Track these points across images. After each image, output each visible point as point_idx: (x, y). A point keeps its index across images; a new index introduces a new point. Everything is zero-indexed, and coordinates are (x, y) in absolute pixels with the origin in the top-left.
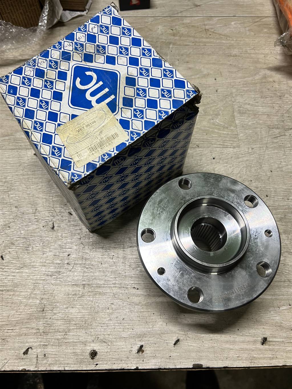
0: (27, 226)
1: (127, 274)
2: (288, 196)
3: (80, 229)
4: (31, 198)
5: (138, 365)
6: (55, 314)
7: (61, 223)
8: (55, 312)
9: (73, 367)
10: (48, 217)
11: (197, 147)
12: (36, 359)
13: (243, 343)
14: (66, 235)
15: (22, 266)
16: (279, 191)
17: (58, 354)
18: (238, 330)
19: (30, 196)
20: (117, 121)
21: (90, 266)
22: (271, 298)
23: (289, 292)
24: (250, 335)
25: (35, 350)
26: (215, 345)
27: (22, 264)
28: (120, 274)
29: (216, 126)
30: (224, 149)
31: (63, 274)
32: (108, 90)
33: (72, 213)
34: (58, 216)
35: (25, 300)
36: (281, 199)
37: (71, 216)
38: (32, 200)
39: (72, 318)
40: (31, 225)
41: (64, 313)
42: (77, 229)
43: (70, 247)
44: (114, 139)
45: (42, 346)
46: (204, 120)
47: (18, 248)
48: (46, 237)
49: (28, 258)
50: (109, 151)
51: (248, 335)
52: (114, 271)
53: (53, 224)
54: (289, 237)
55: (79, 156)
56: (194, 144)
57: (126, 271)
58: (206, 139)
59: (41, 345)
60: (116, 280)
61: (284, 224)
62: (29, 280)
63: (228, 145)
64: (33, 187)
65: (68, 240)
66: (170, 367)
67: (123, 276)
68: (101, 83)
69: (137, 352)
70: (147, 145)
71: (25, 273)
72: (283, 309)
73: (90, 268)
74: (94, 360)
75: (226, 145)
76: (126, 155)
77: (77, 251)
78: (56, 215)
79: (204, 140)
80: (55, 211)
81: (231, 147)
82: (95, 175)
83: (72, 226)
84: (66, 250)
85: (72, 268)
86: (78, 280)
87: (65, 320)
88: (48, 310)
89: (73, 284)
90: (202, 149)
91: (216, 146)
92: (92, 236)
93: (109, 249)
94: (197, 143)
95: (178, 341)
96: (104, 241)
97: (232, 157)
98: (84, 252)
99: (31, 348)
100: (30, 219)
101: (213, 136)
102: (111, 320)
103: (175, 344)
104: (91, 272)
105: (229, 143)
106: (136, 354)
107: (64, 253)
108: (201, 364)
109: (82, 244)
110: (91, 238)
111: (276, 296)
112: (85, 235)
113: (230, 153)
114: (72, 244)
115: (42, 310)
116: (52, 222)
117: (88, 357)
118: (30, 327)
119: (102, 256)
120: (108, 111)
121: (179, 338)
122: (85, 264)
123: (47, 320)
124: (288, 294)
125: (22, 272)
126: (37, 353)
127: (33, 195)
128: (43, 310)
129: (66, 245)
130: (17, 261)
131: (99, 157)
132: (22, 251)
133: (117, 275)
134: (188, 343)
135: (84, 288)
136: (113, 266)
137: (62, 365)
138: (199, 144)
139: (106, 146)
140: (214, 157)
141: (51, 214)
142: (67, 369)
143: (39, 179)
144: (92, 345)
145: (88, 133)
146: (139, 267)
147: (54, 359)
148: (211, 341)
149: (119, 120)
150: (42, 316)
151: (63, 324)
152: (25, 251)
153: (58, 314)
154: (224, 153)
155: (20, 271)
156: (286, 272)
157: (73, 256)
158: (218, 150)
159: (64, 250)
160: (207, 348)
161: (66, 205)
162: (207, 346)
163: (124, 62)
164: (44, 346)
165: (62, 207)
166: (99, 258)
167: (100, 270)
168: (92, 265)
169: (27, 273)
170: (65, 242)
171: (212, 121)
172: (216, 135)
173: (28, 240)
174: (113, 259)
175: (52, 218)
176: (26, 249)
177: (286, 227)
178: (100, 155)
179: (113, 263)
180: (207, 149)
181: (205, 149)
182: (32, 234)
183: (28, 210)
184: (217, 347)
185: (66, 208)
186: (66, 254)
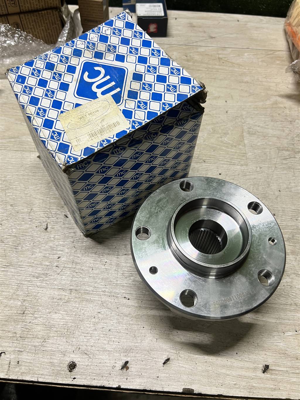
0: (20, 225)
1: (118, 282)
2: (297, 216)
3: (74, 233)
4: (28, 198)
5: (120, 384)
6: (36, 318)
7: (55, 225)
8: (36, 316)
9: (48, 379)
10: (43, 217)
11: (204, 162)
12: (8, 365)
13: (241, 369)
14: (58, 237)
15: (8, 265)
16: (287, 211)
17: (33, 362)
18: (237, 353)
19: (28, 195)
20: (120, 111)
21: (80, 271)
22: (275, 321)
23: (295, 317)
24: (250, 360)
25: (8, 356)
26: (210, 368)
27: (9, 263)
28: (111, 281)
29: (225, 144)
30: (231, 166)
31: (50, 277)
32: (115, 84)
33: (68, 216)
34: (53, 218)
35: (5, 301)
36: (289, 219)
37: (67, 219)
38: (29, 200)
39: (53, 325)
40: (24, 224)
41: (45, 317)
42: (71, 232)
43: (61, 250)
44: (115, 126)
45: (16, 352)
46: (212, 138)
47: (7, 246)
48: (38, 237)
49: (16, 257)
50: (109, 137)
51: (248, 360)
52: (105, 278)
53: (47, 225)
54: (296, 258)
55: (77, 141)
56: (201, 159)
57: (118, 279)
58: (213, 155)
59: (15, 350)
60: (106, 288)
61: (291, 244)
62: (13, 279)
63: (235, 163)
64: (32, 187)
65: (60, 243)
66: (156, 389)
67: (114, 284)
68: (108, 77)
69: (121, 368)
70: (149, 139)
71: (10, 272)
72: (288, 334)
73: (80, 272)
74: (72, 373)
75: (234, 163)
76: (127, 146)
77: (68, 255)
78: (51, 216)
79: (211, 156)
80: (51, 213)
81: (239, 164)
82: (92, 161)
83: (66, 228)
84: (57, 252)
85: (60, 271)
86: (65, 284)
87: (46, 325)
88: (29, 314)
89: (59, 287)
90: (208, 164)
91: (223, 162)
92: (85, 241)
93: (102, 255)
94: (203, 158)
95: (168, 360)
96: (98, 246)
97: (238, 174)
98: (75, 255)
99: (5, 353)
100: (23, 218)
101: (220, 153)
102: (96, 330)
103: (164, 363)
104: (81, 277)
105: (237, 161)
106: (120, 370)
107: (54, 255)
108: (192, 389)
109: (75, 248)
110: (84, 243)
111: (280, 320)
112: (78, 239)
113: (237, 170)
114: (63, 247)
115: (22, 312)
116: (46, 223)
117: (66, 369)
118: (7, 329)
119: (94, 262)
120: (112, 102)
121: (169, 357)
122: (74, 268)
123: (26, 324)
124: (295, 319)
125: (7, 271)
126: (10, 359)
127: (30, 195)
128: (24, 313)
129: (57, 247)
130: (4, 259)
131: (98, 143)
132: (11, 250)
133: (107, 282)
134: (179, 363)
135: (71, 293)
136: (105, 273)
137: (35, 376)
138: (206, 159)
139: (106, 133)
140: (220, 173)
141: (46, 215)
142: (40, 380)
143: (39, 180)
144: (72, 356)
145: (90, 120)
146: (132, 276)
147: (27, 368)
148: (205, 364)
149: (122, 110)
150: (21, 319)
151: (43, 330)
152: (14, 250)
153: (39, 319)
154: (231, 170)
155: (5, 269)
156: (292, 295)
157: (63, 259)
158: (224, 166)
159: (55, 252)
160: (200, 371)
161: (63, 207)
162: (200, 368)
163: (133, 60)
164: (18, 352)
165: (58, 209)
166: (90, 263)
167: (90, 275)
168: (82, 270)
169: (12, 272)
170: (57, 244)
171: (220, 139)
172: (224, 153)
173: (19, 239)
174: (106, 266)
175: (47, 219)
176: (15, 247)
177: (293, 247)
178: (99, 141)
179: (105, 270)
180: (213, 164)
181: (211, 164)
182: (24, 233)
183: (23, 209)
184: (211, 371)
185: (62, 210)
186: (56, 257)
